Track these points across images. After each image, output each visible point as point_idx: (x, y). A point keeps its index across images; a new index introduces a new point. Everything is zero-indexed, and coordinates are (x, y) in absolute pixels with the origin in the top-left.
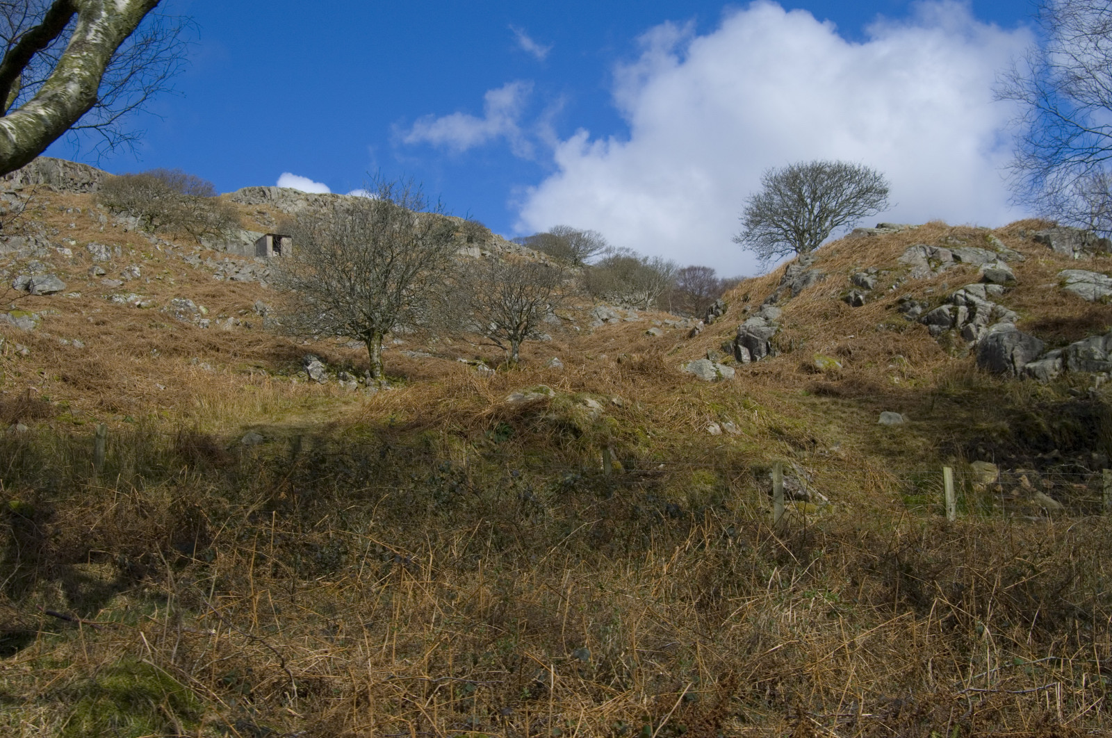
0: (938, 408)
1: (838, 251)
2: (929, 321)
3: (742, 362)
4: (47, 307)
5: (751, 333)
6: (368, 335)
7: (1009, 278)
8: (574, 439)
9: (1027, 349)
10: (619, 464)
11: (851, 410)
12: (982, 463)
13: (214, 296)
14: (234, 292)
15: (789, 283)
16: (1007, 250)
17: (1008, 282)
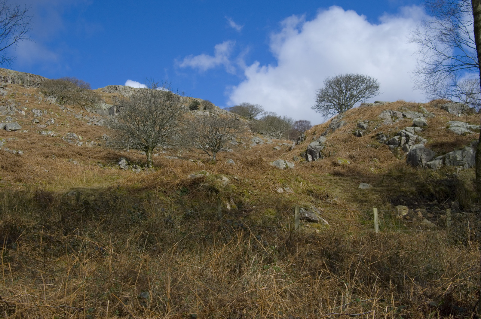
0: (385, 182)
1: (354, 113)
2: (389, 144)
3: (308, 161)
4: (12, 136)
5: (313, 148)
6: (146, 149)
7: (424, 124)
8: (216, 194)
9: (428, 156)
10: (235, 206)
11: (347, 182)
12: (401, 206)
13: (85, 132)
14: (94, 130)
15: (332, 127)
16: (428, 113)
17: (425, 126)
